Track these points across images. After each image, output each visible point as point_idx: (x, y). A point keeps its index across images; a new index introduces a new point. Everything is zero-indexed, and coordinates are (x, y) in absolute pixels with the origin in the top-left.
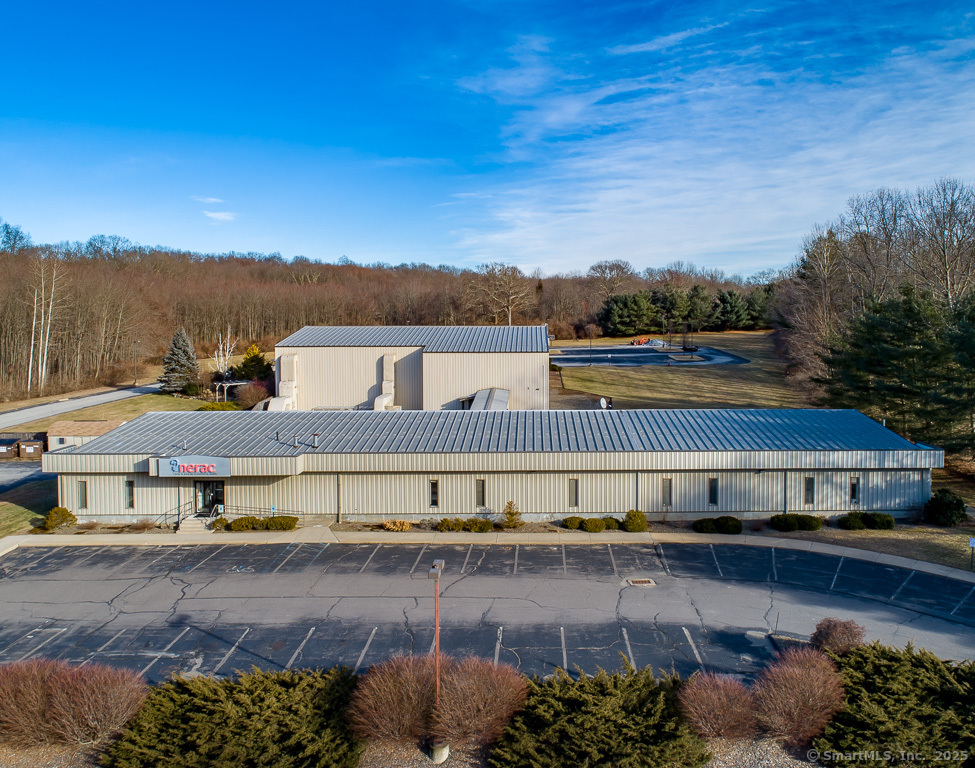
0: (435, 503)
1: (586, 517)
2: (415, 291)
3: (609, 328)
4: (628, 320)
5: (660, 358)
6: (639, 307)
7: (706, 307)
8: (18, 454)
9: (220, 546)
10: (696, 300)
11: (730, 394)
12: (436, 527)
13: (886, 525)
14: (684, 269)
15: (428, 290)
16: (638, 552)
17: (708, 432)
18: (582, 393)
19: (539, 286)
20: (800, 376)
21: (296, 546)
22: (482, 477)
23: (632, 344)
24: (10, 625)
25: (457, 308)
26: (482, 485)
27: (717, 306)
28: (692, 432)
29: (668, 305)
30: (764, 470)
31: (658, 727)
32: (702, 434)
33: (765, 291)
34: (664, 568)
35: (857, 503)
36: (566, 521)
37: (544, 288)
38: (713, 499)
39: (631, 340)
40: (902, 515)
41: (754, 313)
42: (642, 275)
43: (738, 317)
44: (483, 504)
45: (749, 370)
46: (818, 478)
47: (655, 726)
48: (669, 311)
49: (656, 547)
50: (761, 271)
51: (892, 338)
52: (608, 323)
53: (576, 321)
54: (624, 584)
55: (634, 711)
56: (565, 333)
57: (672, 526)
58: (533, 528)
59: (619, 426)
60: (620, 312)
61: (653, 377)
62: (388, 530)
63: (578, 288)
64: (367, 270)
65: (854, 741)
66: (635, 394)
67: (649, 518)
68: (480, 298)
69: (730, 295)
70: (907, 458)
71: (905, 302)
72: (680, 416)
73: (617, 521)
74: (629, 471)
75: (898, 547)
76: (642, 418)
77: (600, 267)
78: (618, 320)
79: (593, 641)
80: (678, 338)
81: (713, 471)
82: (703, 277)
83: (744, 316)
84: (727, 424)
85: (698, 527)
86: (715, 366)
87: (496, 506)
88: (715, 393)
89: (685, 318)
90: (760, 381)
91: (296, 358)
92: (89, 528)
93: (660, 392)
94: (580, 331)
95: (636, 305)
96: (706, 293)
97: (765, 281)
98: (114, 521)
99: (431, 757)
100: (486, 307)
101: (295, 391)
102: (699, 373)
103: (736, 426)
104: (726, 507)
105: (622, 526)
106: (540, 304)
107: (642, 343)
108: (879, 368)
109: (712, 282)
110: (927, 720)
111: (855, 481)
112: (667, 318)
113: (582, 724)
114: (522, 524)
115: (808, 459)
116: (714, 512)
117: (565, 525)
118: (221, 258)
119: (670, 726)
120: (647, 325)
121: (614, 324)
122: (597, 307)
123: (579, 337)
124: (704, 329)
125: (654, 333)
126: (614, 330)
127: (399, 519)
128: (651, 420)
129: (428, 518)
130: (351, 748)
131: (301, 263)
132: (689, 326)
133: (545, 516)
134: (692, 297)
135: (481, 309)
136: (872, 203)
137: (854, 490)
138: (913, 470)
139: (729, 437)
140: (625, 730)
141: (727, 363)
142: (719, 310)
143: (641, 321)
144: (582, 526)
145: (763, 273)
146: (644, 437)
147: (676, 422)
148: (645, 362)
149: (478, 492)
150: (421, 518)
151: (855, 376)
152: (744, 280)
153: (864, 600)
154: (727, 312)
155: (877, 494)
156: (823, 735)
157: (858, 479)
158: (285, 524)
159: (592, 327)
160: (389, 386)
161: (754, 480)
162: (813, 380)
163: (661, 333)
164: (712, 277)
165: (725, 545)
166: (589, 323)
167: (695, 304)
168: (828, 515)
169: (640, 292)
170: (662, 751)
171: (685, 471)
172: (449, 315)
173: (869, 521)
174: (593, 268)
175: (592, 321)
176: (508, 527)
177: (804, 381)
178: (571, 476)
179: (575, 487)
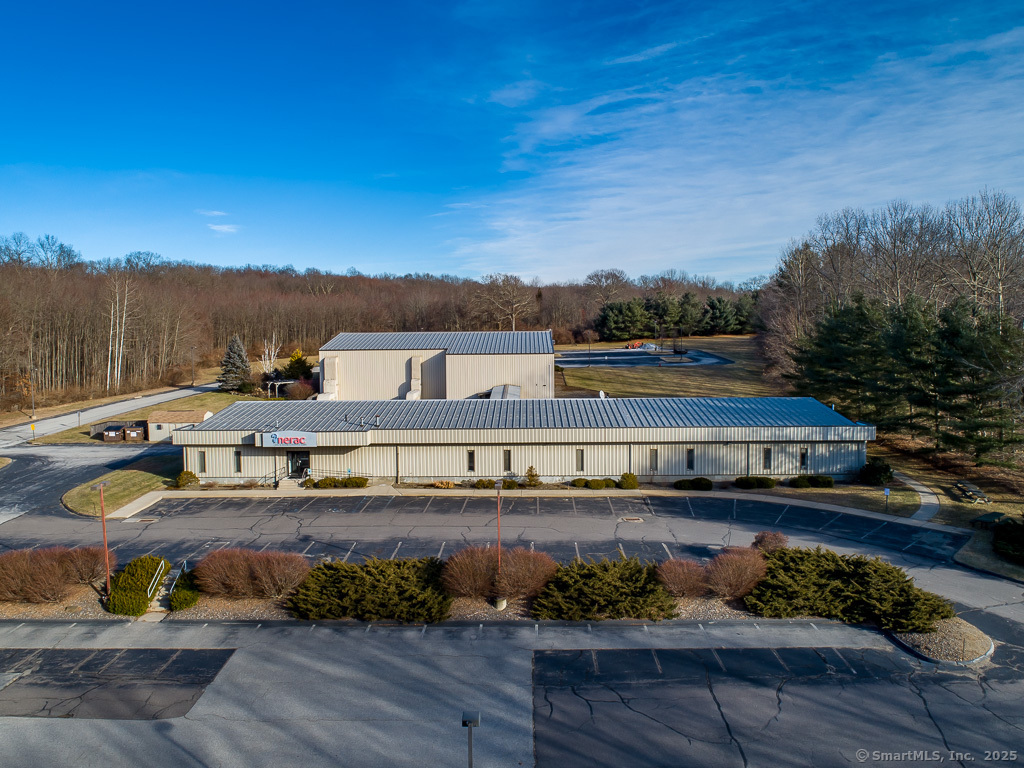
0: (471, 468)
1: (590, 479)
2: (424, 300)
3: (605, 333)
4: (623, 326)
5: (652, 360)
6: (633, 313)
7: (696, 313)
8: (124, 438)
9: (313, 498)
10: (687, 307)
11: (713, 390)
12: (474, 486)
13: (828, 484)
14: (677, 276)
15: (436, 300)
16: (630, 502)
17: (688, 415)
18: (583, 389)
19: (539, 294)
20: (775, 373)
21: (371, 497)
22: (508, 448)
23: (627, 348)
24: (189, 541)
25: (462, 315)
26: (508, 454)
27: (706, 312)
28: (674, 415)
29: (660, 312)
30: (731, 442)
31: (643, 588)
32: (682, 416)
33: (753, 297)
34: (651, 512)
35: (806, 469)
36: (574, 481)
37: (543, 296)
38: (690, 465)
39: (625, 344)
40: (841, 478)
41: (742, 319)
42: (636, 283)
43: (726, 322)
44: (509, 469)
45: (732, 369)
46: (774, 449)
47: (640, 588)
48: (661, 317)
49: (644, 499)
50: (752, 277)
51: (848, 339)
52: (604, 328)
53: (574, 326)
54: (620, 520)
55: (627, 580)
56: (564, 338)
57: (658, 486)
58: (548, 487)
59: (615, 411)
60: (616, 318)
61: (645, 376)
62: (438, 487)
63: (576, 296)
64: (375, 280)
65: (771, 597)
66: (629, 390)
67: (639, 479)
68: (484, 307)
69: (719, 302)
70: (847, 432)
71: (858, 308)
72: (666, 403)
73: (614, 481)
74: (623, 443)
75: (834, 499)
76: (634, 404)
77: (596, 276)
78: (613, 326)
79: (599, 550)
80: (669, 342)
81: (690, 443)
82: (696, 285)
83: (732, 321)
84: (704, 409)
85: (678, 486)
86: (702, 366)
87: (520, 470)
88: (700, 389)
89: (676, 323)
90: (741, 379)
91: (337, 360)
92: (209, 487)
93: (651, 388)
94: (578, 336)
95: (630, 311)
96: (696, 300)
97: (755, 287)
98: (226, 482)
99: (496, 607)
100: (491, 315)
101: (337, 388)
102: (687, 373)
103: (711, 410)
104: (700, 471)
105: (618, 485)
106: (541, 311)
107: (636, 347)
108: (835, 364)
109: (704, 288)
110: (821, 587)
111: (804, 451)
112: (659, 324)
113: (593, 586)
114: (541, 483)
115: (766, 433)
116: (691, 475)
117: (574, 484)
118: (238, 271)
119: (650, 587)
120: (640, 330)
121: (610, 330)
122: (594, 313)
123: (577, 342)
124: (694, 334)
125: (647, 337)
126: (609, 335)
127: (445, 480)
128: (642, 406)
129: (467, 479)
130: (445, 599)
131: (314, 275)
132: (679, 331)
133: (558, 478)
134: (682, 304)
135: (485, 317)
136: (839, 221)
137: (804, 456)
138: (852, 442)
139: (704, 418)
140: (621, 590)
141: (713, 364)
142: (709, 315)
143: (635, 327)
144: (587, 485)
145: (755, 279)
146: (635, 418)
147: (662, 407)
148: (638, 364)
149: (505, 460)
150: (461, 479)
151: (819, 372)
152: (736, 286)
153: (798, 530)
154: (716, 318)
155: (822, 460)
156: (751, 594)
157: (807, 449)
158: (360, 483)
159: (590, 333)
160: (416, 384)
161: (723, 451)
162: (784, 376)
163: (654, 338)
164: (704, 283)
165: (698, 498)
166: (586, 329)
167: (686, 310)
168: (782, 478)
169: (635, 299)
170: (645, 601)
171: (668, 443)
172: (455, 323)
173: (814, 481)
174: (589, 277)
175: (589, 327)
176: (530, 485)
177: (778, 378)
178: (578, 447)
179: (581, 455)
